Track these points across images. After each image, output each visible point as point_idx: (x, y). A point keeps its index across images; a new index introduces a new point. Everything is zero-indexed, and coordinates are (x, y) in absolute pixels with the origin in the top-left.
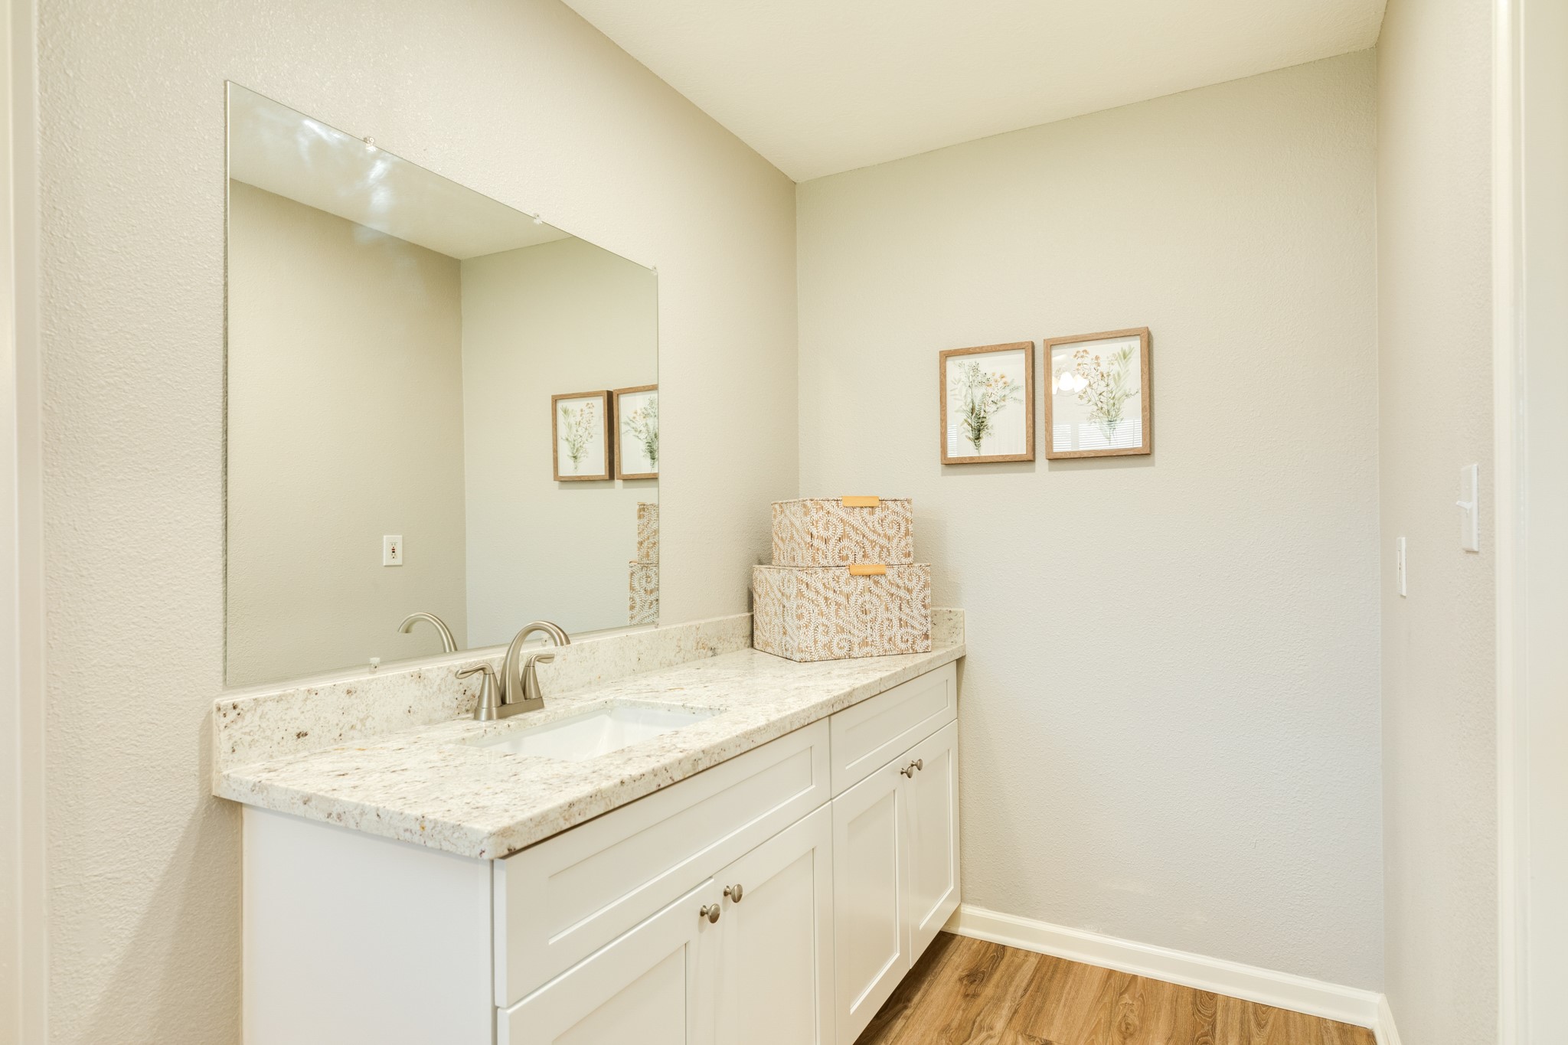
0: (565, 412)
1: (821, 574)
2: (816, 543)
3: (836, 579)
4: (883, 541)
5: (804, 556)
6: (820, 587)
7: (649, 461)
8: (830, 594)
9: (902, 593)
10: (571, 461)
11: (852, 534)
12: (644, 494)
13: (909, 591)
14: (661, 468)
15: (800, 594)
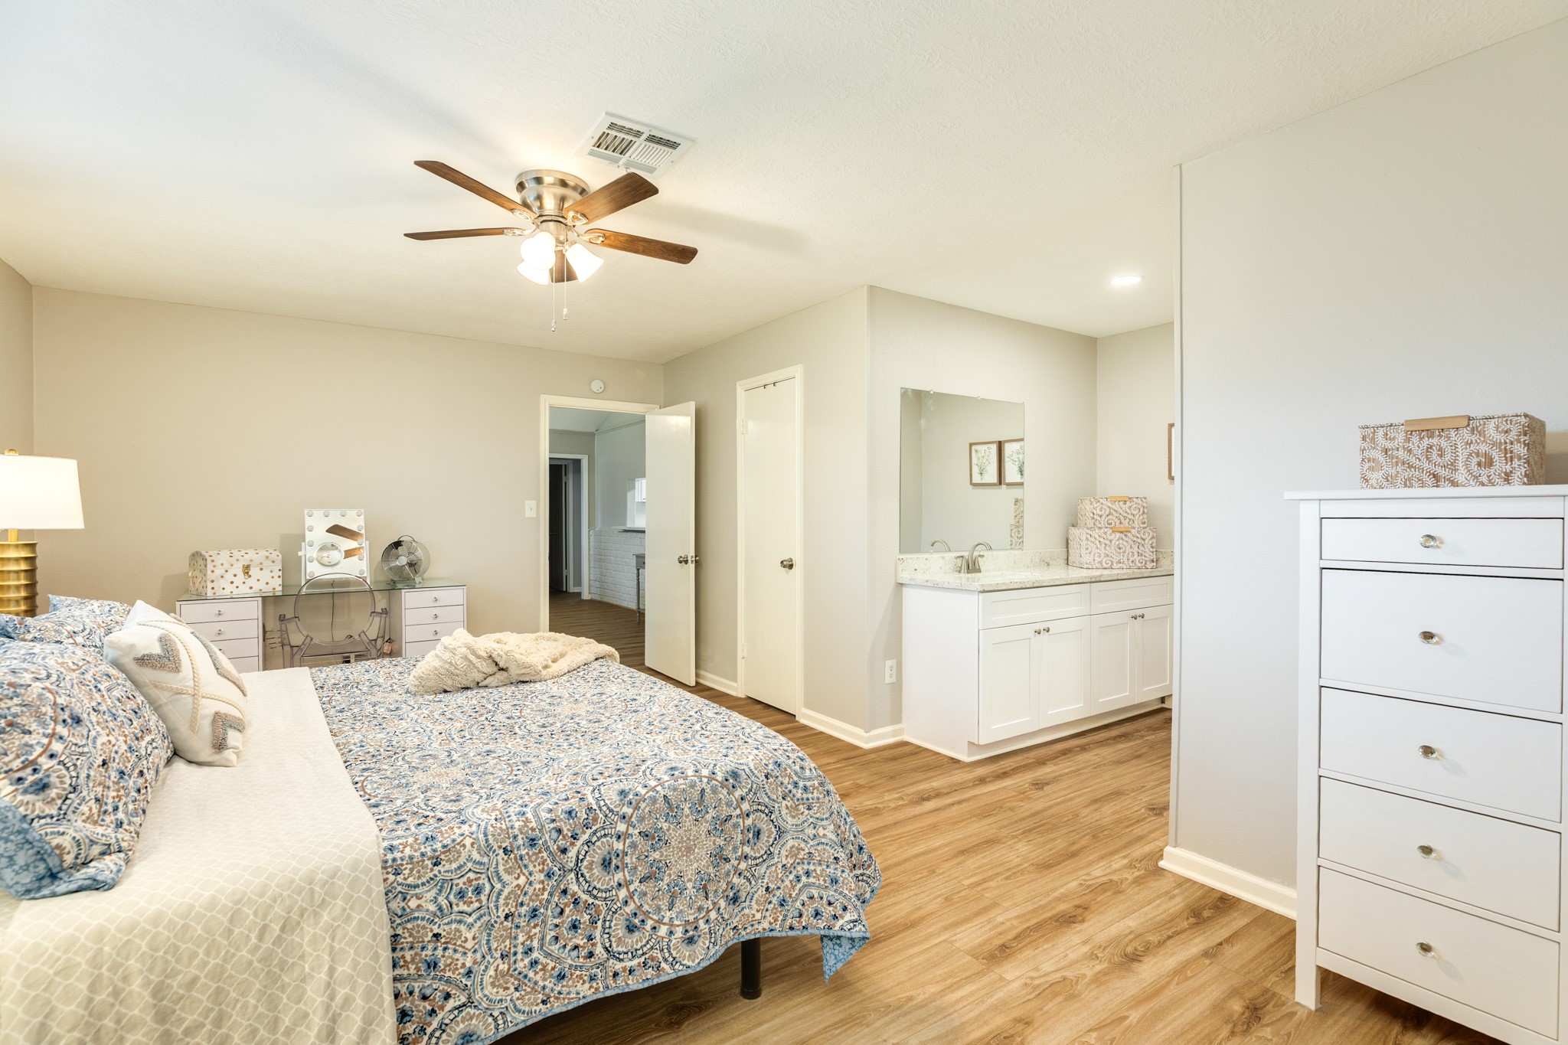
0: (976, 451)
1: (1097, 531)
2: (1095, 517)
3: (1105, 533)
4: (1131, 517)
5: (1090, 522)
6: (1097, 536)
7: (1019, 476)
8: (1102, 540)
9: (1139, 540)
10: (979, 476)
11: (1114, 513)
12: (1016, 493)
13: (1144, 540)
14: (1026, 480)
15: (1087, 539)
